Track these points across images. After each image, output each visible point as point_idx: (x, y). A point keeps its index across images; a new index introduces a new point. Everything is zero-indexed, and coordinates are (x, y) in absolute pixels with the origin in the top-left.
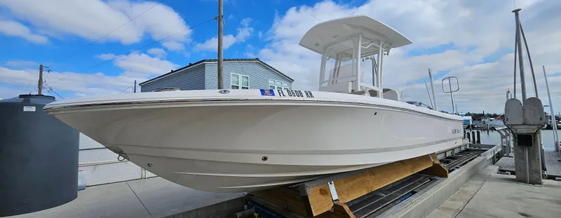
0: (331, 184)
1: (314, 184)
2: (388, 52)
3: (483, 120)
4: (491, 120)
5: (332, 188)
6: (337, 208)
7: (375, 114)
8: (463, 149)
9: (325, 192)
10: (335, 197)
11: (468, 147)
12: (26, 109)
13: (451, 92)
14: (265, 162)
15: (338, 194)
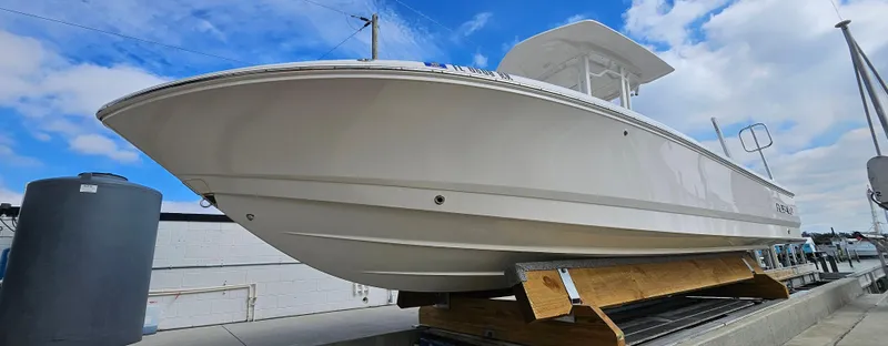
0: (563, 272)
1: (531, 266)
2: (637, 91)
3: (834, 243)
4: (851, 243)
5: (567, 279)
6: (581, 313)
7: (626, 133)
8: (808, 280)
9: (556, 284)
10: (574, 294)
11: (817, 278)
12: (83, 188)
13: (759, 149)
14: (442, 208)
15: (580, 292)
